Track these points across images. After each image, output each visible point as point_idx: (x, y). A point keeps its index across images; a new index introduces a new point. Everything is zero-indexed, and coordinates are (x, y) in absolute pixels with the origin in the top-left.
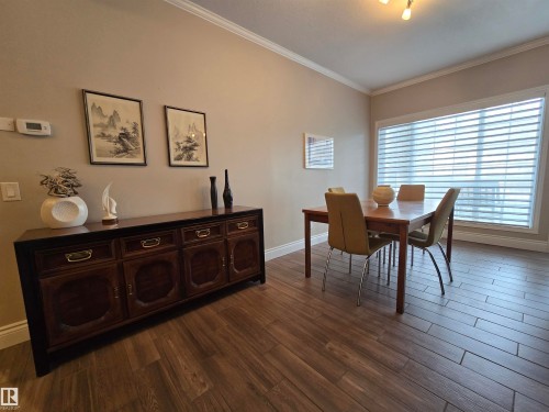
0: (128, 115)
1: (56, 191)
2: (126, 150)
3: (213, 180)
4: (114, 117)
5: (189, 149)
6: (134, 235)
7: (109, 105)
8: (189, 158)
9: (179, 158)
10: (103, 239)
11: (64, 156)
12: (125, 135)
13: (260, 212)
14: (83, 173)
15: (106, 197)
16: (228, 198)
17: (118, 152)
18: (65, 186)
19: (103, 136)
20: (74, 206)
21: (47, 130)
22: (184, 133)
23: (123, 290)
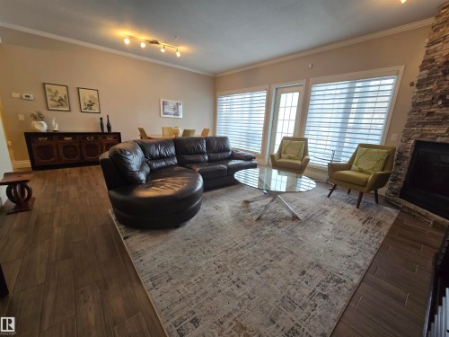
0: (62, 92)
1: (35, 119)
2: (62, 105)
3: (101, 119)
4: (57, 92)
5: (90, 105)
6: (62, 135)
7: (54, 88)
8: (91, 109)
9: (86, 109)
10: (51, 135)
11: (38, 107)
12: (61, 99)
13: (119, 134)
14: (45, 113)
15: (54, 123)
16: (109, 127)
17: (58, 106)
18: (39, 117)
19: (52, 100)
20: (42, 125)
21: (32, 97)
22: (88, 99)
23: (58, 153)
